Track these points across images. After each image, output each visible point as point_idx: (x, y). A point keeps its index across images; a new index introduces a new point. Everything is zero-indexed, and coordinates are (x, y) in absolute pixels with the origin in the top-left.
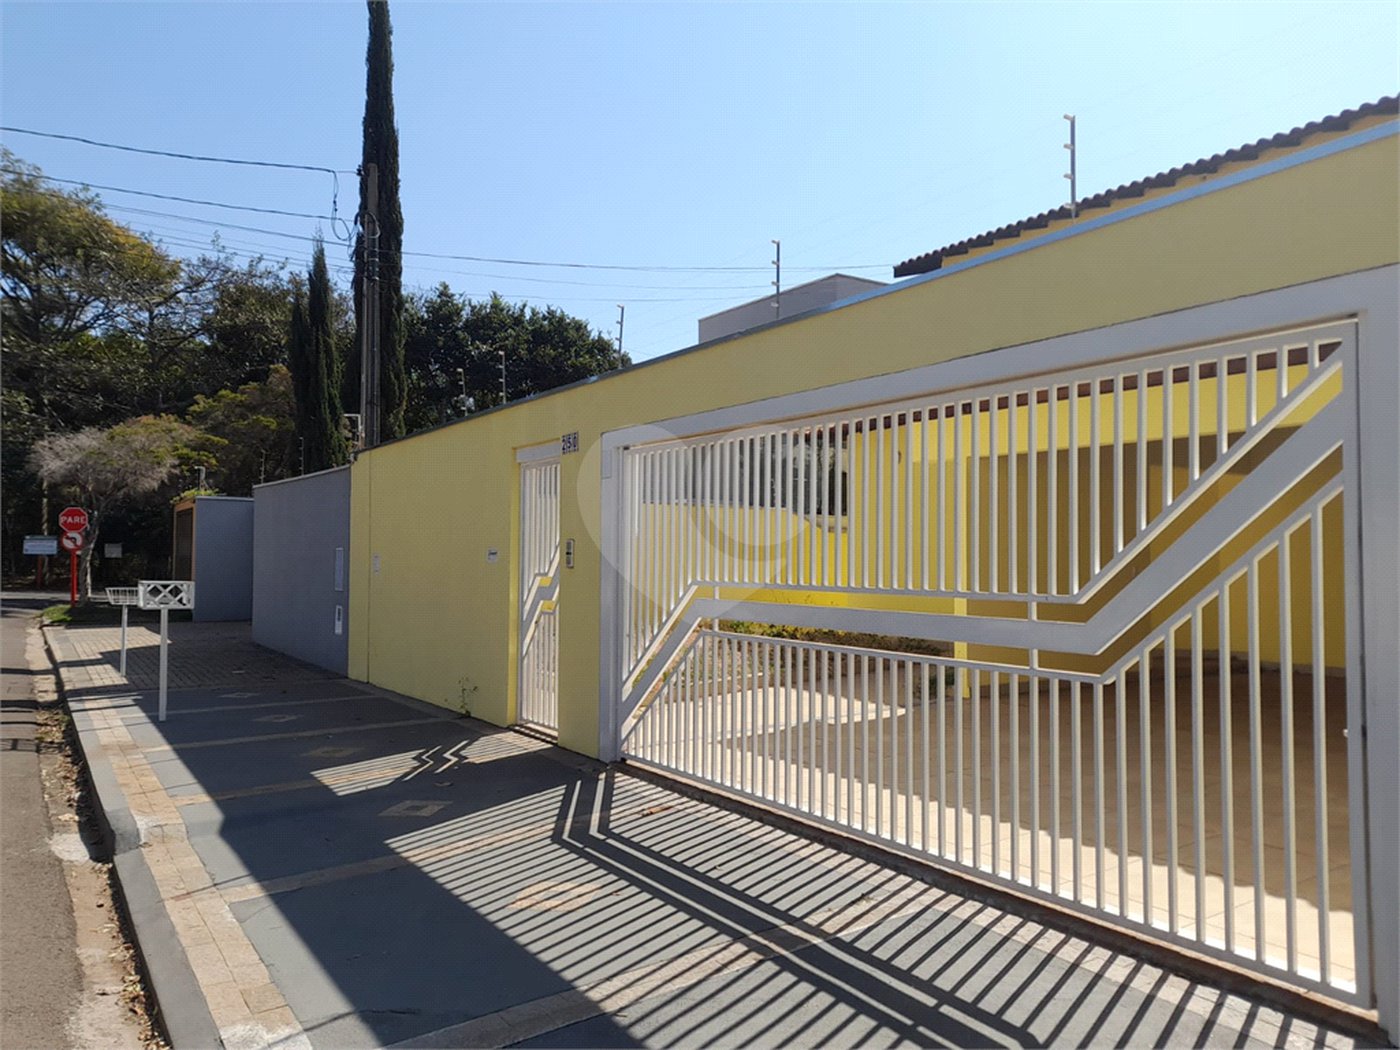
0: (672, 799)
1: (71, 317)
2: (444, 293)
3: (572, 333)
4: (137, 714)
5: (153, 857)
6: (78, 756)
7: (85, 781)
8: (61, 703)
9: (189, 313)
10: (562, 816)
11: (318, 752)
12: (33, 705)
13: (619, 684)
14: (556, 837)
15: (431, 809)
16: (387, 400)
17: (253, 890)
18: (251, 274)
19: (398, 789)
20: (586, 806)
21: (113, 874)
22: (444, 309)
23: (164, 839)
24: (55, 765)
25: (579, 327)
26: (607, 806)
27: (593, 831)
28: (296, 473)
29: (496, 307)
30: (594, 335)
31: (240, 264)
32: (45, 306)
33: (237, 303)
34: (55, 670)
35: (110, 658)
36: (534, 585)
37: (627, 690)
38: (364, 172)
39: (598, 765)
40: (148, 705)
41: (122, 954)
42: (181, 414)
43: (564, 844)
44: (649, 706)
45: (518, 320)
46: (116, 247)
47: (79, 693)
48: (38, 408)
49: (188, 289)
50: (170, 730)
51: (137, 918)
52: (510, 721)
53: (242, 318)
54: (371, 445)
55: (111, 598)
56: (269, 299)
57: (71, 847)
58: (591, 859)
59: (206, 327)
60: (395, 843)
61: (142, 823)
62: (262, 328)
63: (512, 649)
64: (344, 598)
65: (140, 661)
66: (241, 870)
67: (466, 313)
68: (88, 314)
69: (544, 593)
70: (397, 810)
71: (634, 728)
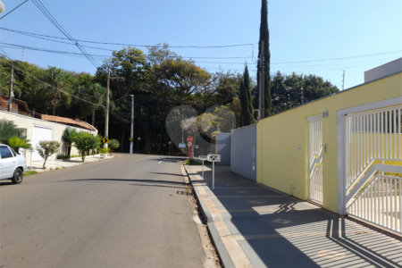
0: (367, 229)
1: (188, 90)
2: (279, 74)
3: (318, 81)
4: (207, 188)
5: (216, 224)
6: (196, 197)
7: (198, 203)
8: (190, 183)
9: (213, 87)
10: (328, 230)
11: (253, 202)
12: (184, 184)
13: (345, 191)
14: (328, 236)
15: (286, 222)
16: (266, 105)
17: (241, 237)
18: (228, 75)
19: (275, 215)
20: (336, 228)
21: (207, 227)
22: (279, 79)
23: (218, 220)
24: (191, 198)
25: (320, 79)
26: (343, 229)
27: (340, 236)
28: (241, 126)
29: (294, 76)
30: (325, 81)
31: (225, 73)
32: (183, 88)
33: (225, 83)
34: (188, 175)
35: (200, 173)
36: (313, 158)
37: (348, 193)
38: (260, 43)
39: (339, 216)
40: (210, 185)
41: (212, 249)
42: (212, 112)
43: (330, 239)
44: (356, 198)
45: (300, 79)
46: (198, 72)
47: (194, 181)
48: (181, 113)
49: (214, 81)
50: (216, 192)
51: (215, 240)
52: (306, 198)
53: (226, 87)
54: (262, 118)
55: (200, 158)
56: (232, 81)
57: (197, 219)
58: (341, 245)
59: (217, 90)
60: (278, 230)
61: (213, 216)
62: (230, 89)
63: (306, 178)
64: (255, 160)
65: (207, 174)
66: (237, 232)
67: (285, 79)
68: (192, 89)
69: (317, 161)
70: (277, 221)
71: (351, 205)
